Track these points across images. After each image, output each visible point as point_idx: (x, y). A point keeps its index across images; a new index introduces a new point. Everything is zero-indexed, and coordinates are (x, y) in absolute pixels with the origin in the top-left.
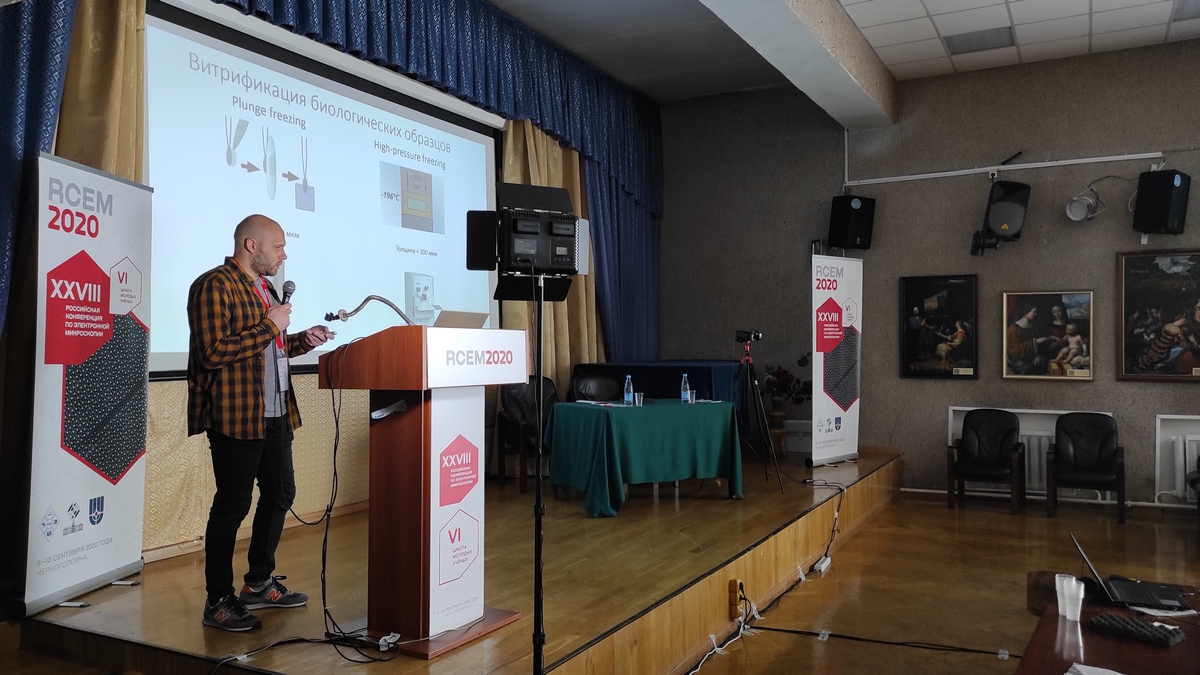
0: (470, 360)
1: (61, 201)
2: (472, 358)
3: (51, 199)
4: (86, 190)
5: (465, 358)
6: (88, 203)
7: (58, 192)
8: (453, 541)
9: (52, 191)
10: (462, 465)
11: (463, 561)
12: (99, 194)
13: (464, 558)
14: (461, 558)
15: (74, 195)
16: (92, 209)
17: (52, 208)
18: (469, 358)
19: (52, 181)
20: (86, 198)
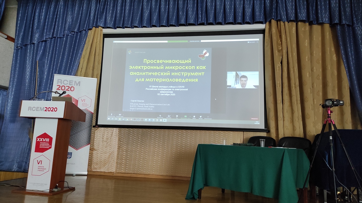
0: (37, 110)
1: (61, 84)
2: (39, 109)
3: (58, 83)
4: (70, 81)
5: (36, 109)
6: (71, 84)
7: (61, 82)
8: (38, 164)
9: (58, 82)
10: (45, 142)
11: (42, 171)
12: (75, 82)
13: (42, 170)
14: (41, 170)
15: (65, 82)
16: (72, 85)
17: (58, 85)
18: (37, 109)
19: (58, 80)
20: (70, 83)
